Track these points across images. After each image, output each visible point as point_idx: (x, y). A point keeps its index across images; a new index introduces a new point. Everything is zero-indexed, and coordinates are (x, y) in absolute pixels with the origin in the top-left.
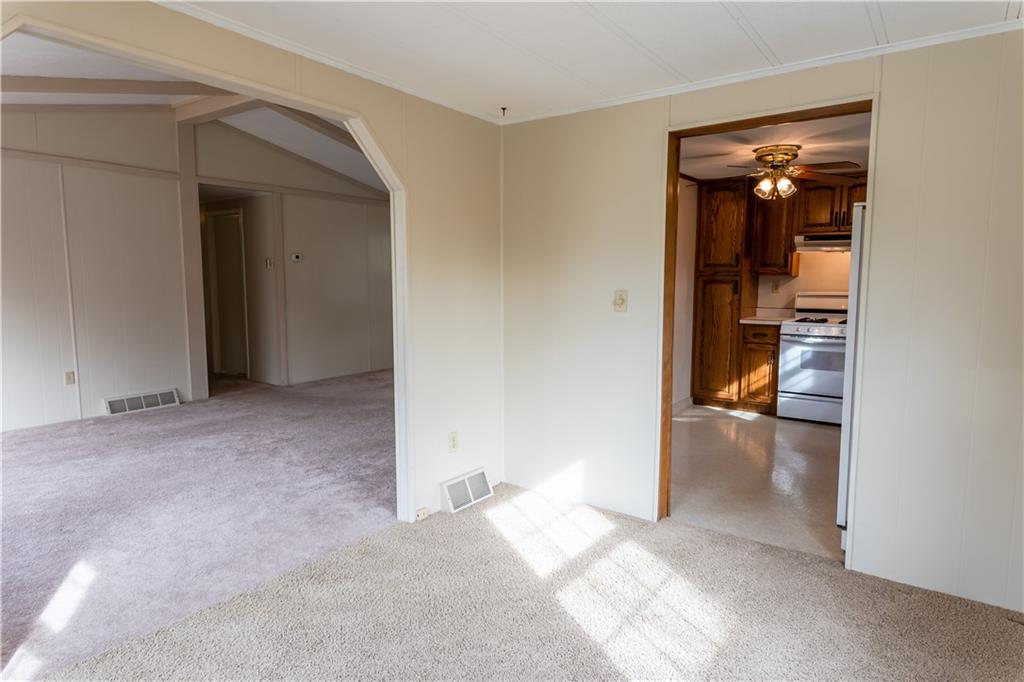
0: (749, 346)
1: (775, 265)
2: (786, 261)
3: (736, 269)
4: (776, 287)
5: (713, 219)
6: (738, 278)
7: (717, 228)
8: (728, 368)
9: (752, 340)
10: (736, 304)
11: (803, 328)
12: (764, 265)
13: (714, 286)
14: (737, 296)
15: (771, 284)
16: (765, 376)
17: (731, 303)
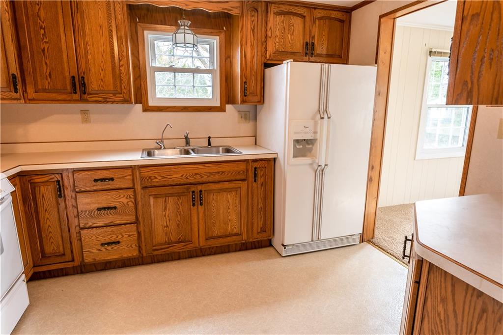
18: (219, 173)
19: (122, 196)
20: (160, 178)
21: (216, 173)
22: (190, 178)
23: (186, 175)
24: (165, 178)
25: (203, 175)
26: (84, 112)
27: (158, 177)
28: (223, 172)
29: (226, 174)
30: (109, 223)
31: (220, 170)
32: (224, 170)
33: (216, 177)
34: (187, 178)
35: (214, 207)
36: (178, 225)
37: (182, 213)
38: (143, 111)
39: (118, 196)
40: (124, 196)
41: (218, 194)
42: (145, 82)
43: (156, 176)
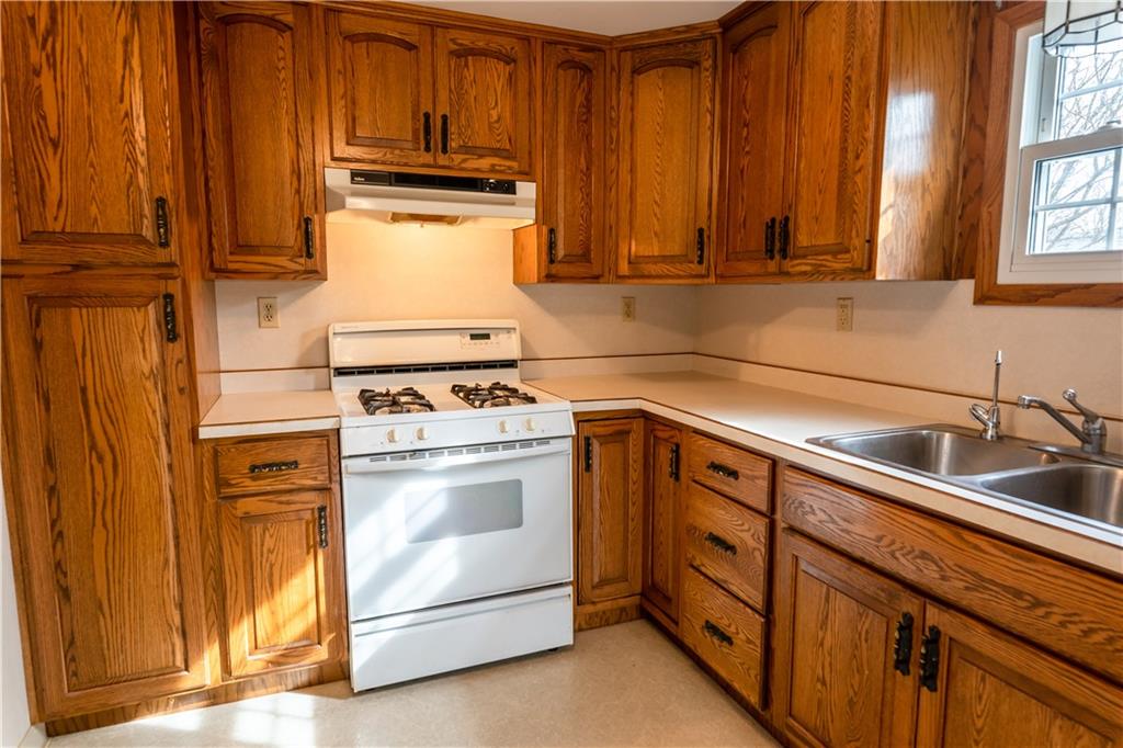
0: (245, 506)
1: (278, 249)
2: (308, 236)
3: (162, 255)
4: (268, 313)
5: (36, 56)
6: (175, 288)
7: (62, 96)
8: (174, 590)
9: (253, 486)
10: (178, 377)
11: (404, 428)
12: (242, 247)
13: (79, 318)
14: (177, 350)
15: (252, 306)
16: (305, 606)
17: (161, 375)
18: (1018, 594)
19: (746, 527)
20: (824, 517)
21: (1006, 588)
22: (902, 560)
23: (893, 542)
24: (834, 522)
25: (949, 573)
26: (845, 302)
27: (818, 512)
28: (1037, 603)
29: (1055, 619)
30: (722, 580)
31: (1028, 584)
32: (1044, 596)
33: (1004, 610)
34: (893, 554)
35: (979, 732)
36: (851, 703)
37: (867, 672)
38: (975, 303)
39: (740, 522)
40: (750, 529)
41: (1007, 689)
42: (996, 205)
43: (815, 506)
